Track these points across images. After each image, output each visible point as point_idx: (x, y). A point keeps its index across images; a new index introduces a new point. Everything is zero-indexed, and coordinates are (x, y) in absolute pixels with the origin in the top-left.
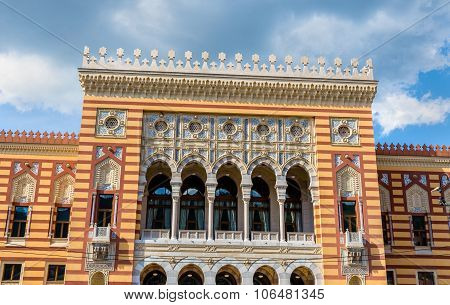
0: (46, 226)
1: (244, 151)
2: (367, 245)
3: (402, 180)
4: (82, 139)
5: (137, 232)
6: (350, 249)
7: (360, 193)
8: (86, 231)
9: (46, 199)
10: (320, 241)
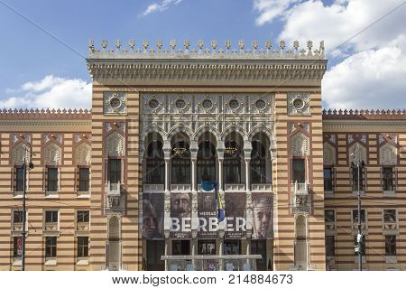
0: (72, 183)
1: (219, 120)
2: (311, 192)
3: (346, 139)
4: (94, 117)
5: (139, 186)
6: (298, 196)
7: (308, 153)
8: (103, 186)
9: (70, 163)
10: (276, 189)
